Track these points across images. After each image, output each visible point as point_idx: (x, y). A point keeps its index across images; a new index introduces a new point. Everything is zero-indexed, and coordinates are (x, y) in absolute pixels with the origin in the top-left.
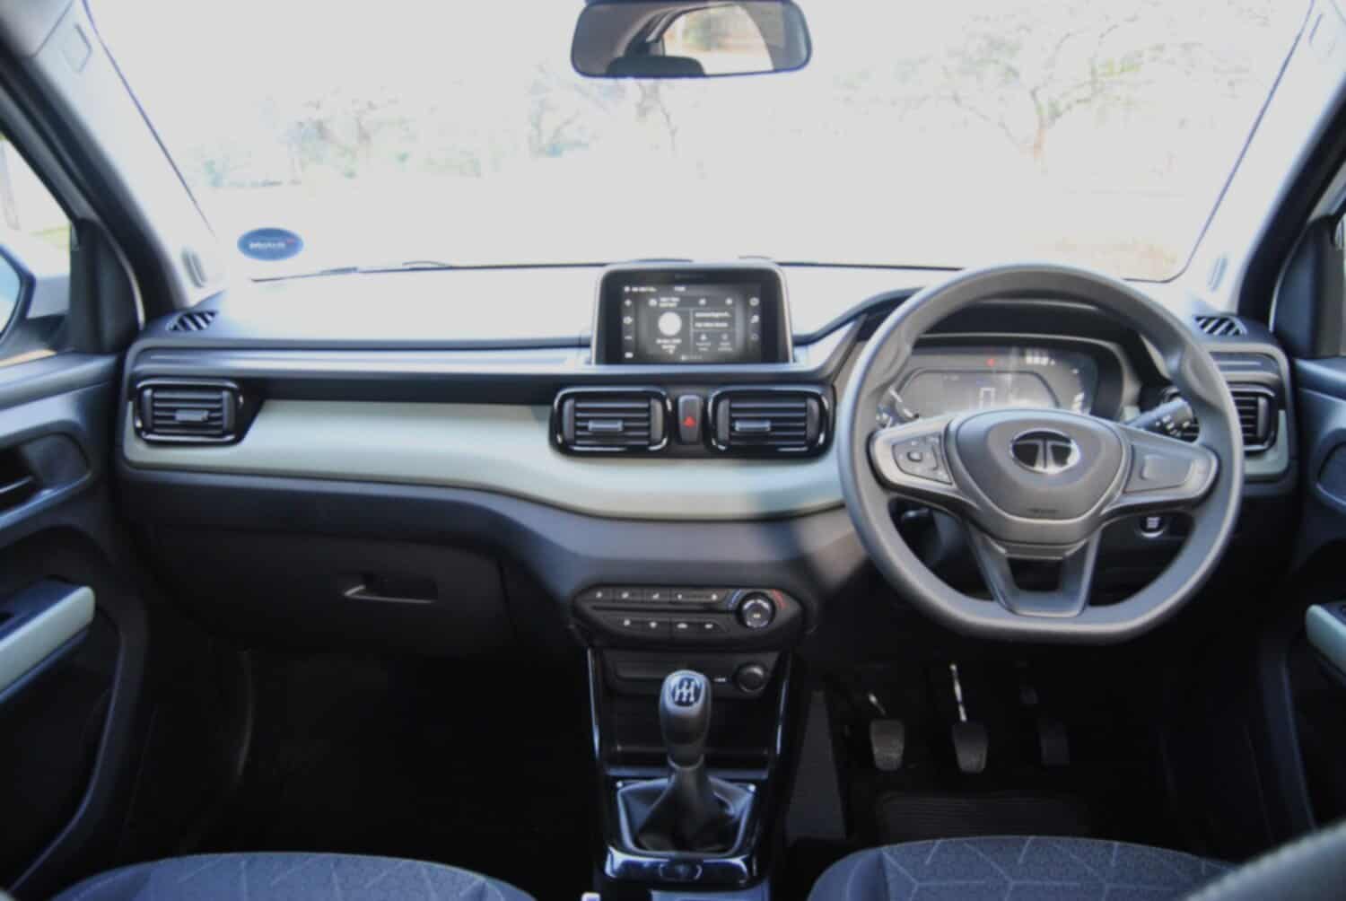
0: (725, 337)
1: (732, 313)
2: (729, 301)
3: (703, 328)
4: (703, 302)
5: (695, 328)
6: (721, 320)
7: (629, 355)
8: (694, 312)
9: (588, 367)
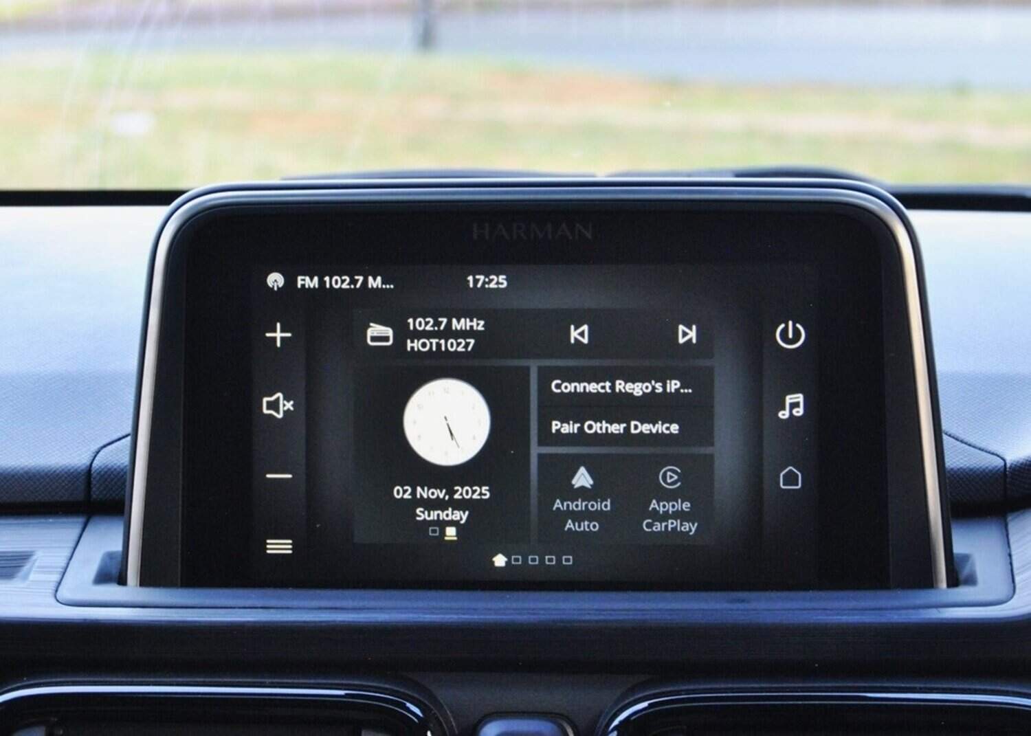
0: (670, 477)
1: (701, 381)
2: (688, 334)
3: (580, 438)
4: (579, 334)
5: (547, 437)
6: (649, 408)
7: (279, 546)
8: (546, 377)
9: (112, 592)
